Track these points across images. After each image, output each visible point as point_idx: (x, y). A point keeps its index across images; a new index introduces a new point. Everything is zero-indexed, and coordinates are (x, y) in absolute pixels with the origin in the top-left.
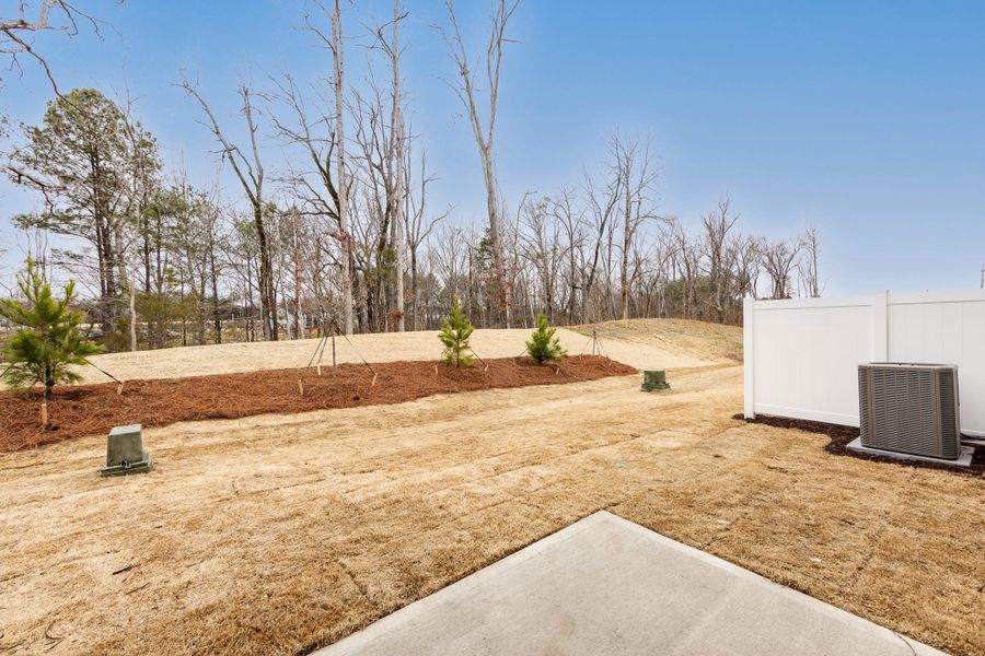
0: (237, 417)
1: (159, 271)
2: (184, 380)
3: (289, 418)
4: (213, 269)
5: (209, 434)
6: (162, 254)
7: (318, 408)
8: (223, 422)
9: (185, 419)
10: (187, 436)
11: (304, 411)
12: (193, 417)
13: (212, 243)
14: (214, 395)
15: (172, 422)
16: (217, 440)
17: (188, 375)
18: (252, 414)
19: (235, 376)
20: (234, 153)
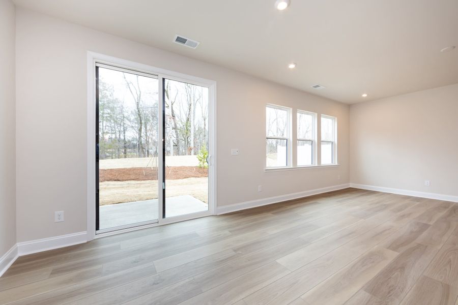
0: (123, 181)
1: (103, 129)
2: (108, 170)
3: (139, 182)
4: (124, 128)
5: (114, 185)
6: (105, 122)
7: (148, 179)
8: (119, 182)
9: (108, 180)
10: (108, 185)
11: (144, 180)
12: (110, 180)
13: (124, 117)
14: (117, 174)
15: (104, 181)
16: (116, 186)
17: (110, 168)
18: (127, 180)
19: (124, 169)
20: (130, 85)
